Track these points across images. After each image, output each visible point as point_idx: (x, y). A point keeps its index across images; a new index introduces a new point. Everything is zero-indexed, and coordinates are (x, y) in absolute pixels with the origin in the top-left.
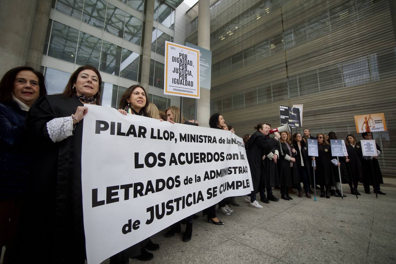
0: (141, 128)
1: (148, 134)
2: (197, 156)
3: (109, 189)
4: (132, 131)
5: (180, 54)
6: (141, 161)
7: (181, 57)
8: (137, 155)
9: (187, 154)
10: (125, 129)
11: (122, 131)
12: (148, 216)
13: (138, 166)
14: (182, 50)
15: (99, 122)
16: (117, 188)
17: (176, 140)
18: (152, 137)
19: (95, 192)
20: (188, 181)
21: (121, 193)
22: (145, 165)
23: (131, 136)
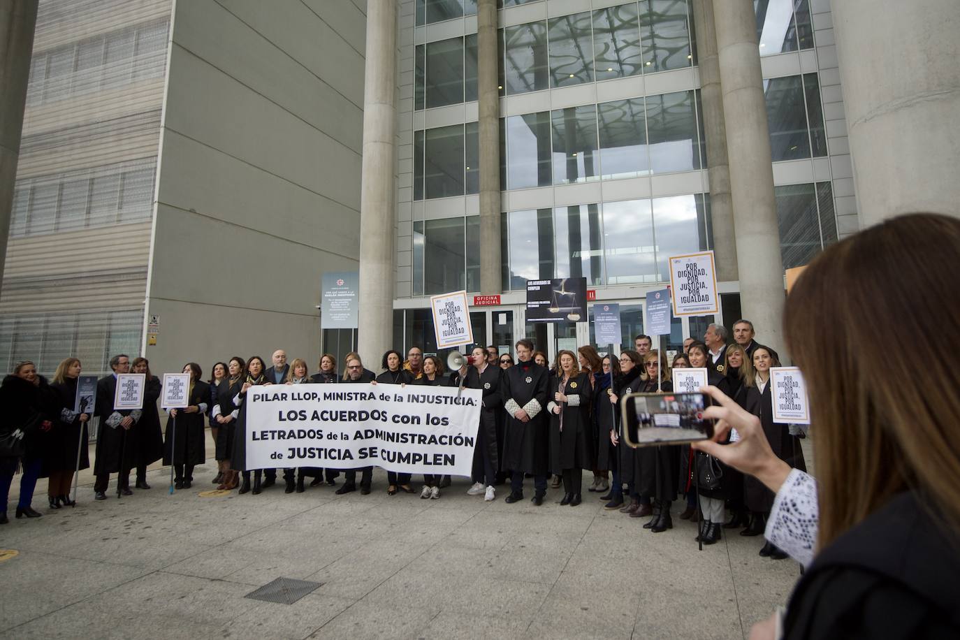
0: (282, 394)
1: (289, 397)
2: (344, 414)
3: (262, 433)
4: (276, 397)
6: (285, 416)
8: (280, 413)
9: (331, 412)
10: (270, 397)
11: (268, 399)
12: (290, 453)
13: (281, 419)
15: (255, 396)
16: (267, 432)
17: (319, 399)
18: (293, 399)
19: (254, 433)
20: (330, 436)
21: (270, 435)
22: (287, 419)
23: (276, 400)
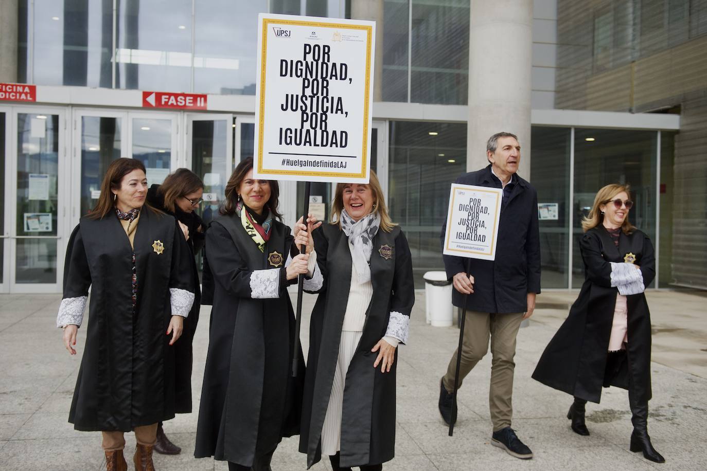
5: (308, 47)
7: (310, 58)
14: (314, 33)
